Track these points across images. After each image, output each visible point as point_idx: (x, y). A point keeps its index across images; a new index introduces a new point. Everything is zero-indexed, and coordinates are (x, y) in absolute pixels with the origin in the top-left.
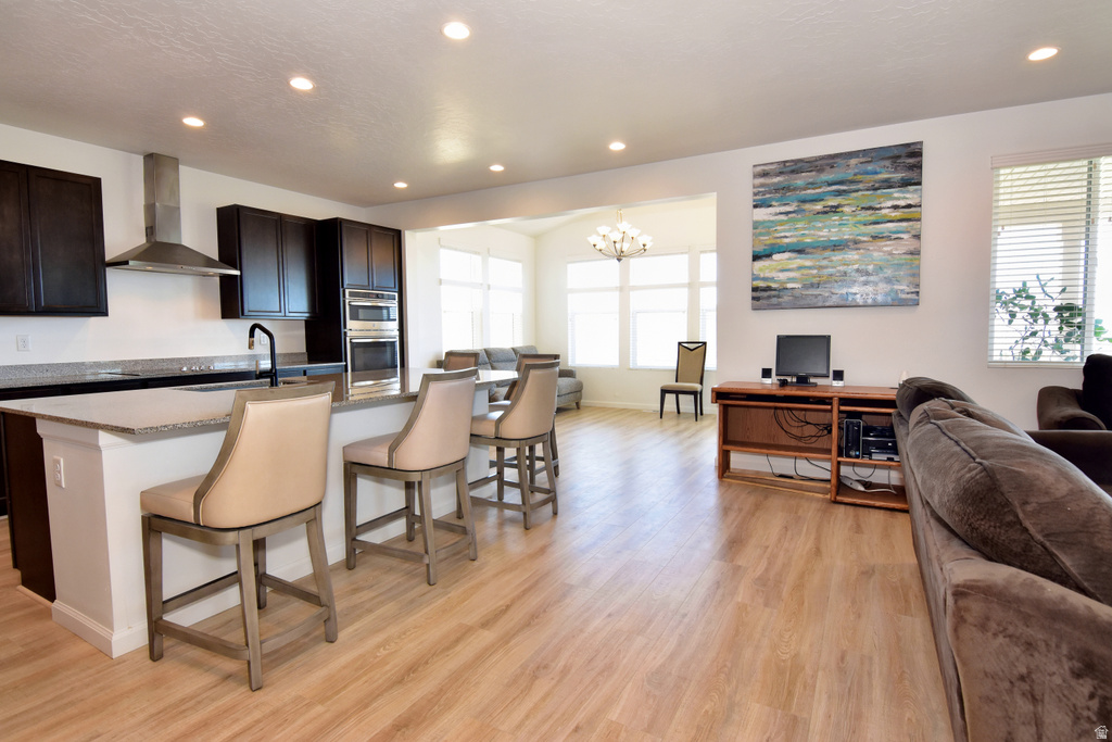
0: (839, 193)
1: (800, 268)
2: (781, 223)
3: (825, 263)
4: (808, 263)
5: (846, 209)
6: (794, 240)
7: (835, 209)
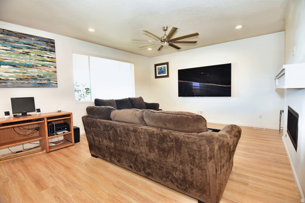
0: (29, 48)
1: (14, 72)
2: (4, 53)
3: (25, 71)
4: (18, 71)
5: (31, 54)
6: (11, 61)
7: (27, 53)
